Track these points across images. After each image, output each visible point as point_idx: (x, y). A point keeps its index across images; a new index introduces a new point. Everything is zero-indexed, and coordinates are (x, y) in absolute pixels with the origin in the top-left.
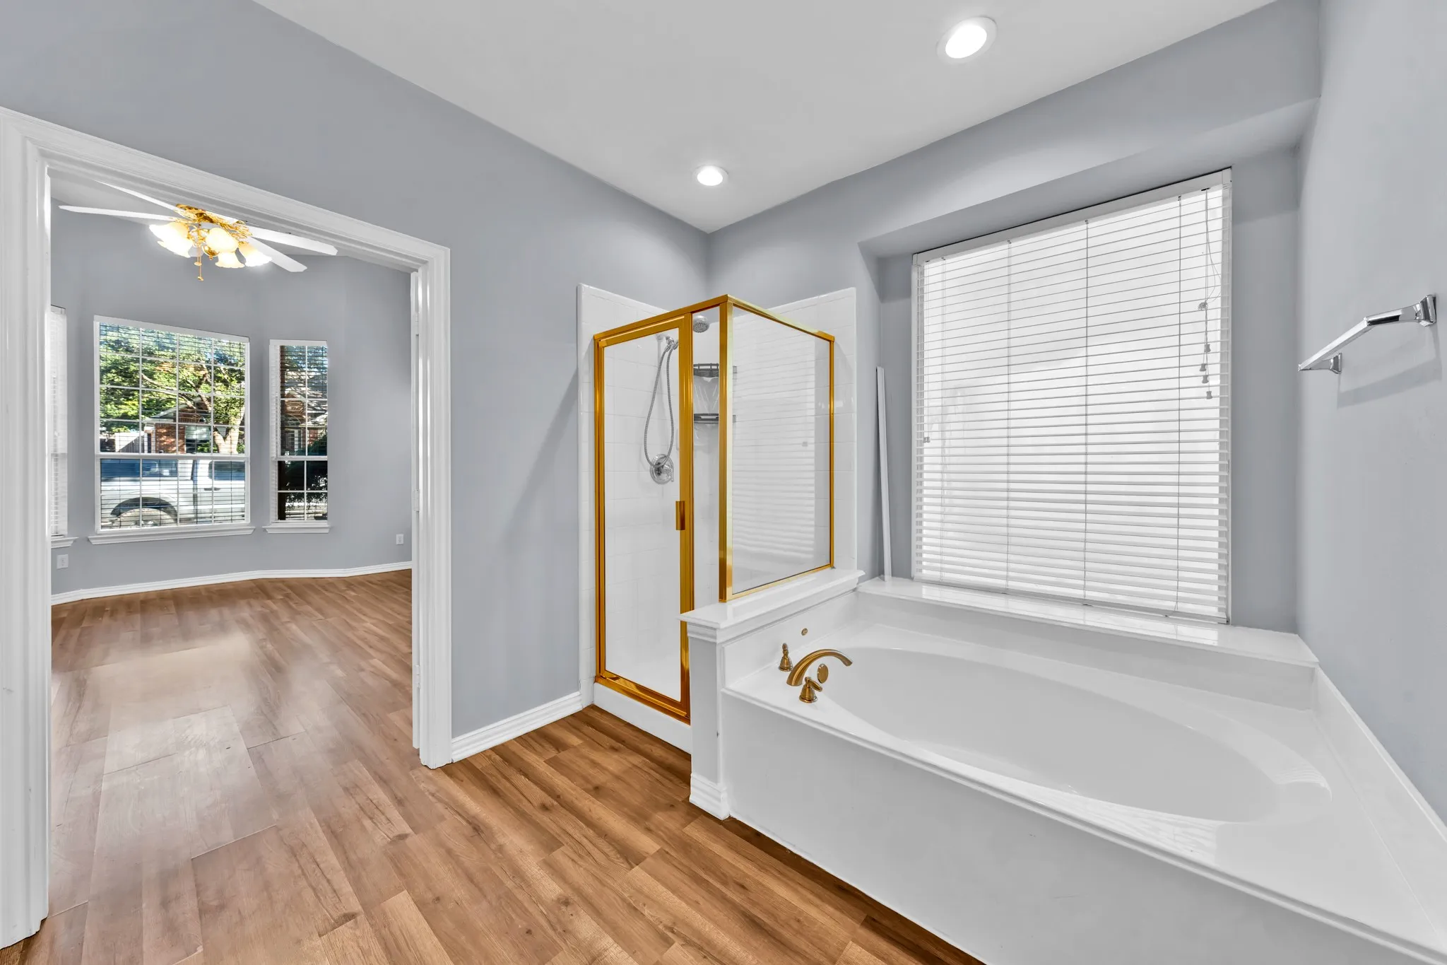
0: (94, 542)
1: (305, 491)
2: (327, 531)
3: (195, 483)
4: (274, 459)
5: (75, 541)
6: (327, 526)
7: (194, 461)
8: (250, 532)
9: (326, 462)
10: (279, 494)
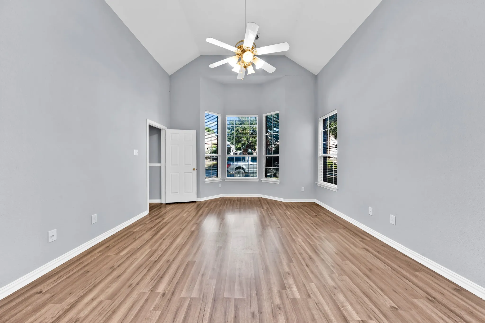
0: (226, 181)
1: (272, 167)
2: (279, 183)
3: (248, 163)
4: (264, 156)
5: (222, 180)
6: (279, 181)
7: (248, 157)
8: (258, 181)
9: (278, 157)
10: (266, 168)
